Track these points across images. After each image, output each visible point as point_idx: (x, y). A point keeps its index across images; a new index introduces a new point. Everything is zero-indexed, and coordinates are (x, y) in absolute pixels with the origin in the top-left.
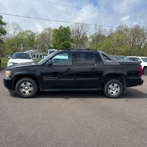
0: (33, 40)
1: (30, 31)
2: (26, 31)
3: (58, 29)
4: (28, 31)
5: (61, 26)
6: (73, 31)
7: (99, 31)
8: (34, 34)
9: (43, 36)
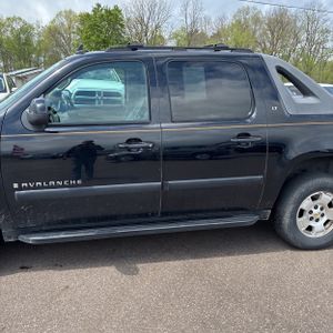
0: (28, 42)
1: (20, 19)
2: (8, 19)
3: (91, 13)
4: (14, 19)
5: (99, 5)
6: (129, 19)
7: (194, 22)
8: (31, 27)
9: (53, 32)
